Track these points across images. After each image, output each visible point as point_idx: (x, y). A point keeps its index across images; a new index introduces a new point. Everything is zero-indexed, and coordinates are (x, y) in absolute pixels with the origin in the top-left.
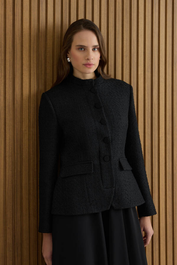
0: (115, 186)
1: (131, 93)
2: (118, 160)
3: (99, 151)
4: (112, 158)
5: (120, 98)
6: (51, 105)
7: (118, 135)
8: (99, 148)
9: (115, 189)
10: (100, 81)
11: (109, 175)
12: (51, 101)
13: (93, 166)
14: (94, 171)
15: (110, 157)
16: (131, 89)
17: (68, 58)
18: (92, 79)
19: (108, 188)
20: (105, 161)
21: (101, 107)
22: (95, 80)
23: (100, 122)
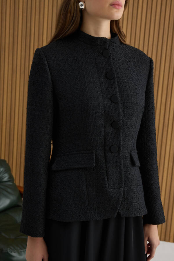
0: (124, 186)
1: (150, 68)
2: (128, 152)
3: (105, 139)
4: (122, 148)
5: (138, 71)
6: (47, 64)
7: (131, 119)
8: (105, 134)
9: (124, 191)
10: (116, 44)
11: (117, 171)
12: (47, 60)
13: (96, 157)
14: (96, 164)
15: (119, 147)
16: (151, 63)
17: (80, 2)
18: (106, 38)
19: (114, 188)
20: (112, 152)
21: (114, 78)
22: (110, 40)
23: (110, 99)
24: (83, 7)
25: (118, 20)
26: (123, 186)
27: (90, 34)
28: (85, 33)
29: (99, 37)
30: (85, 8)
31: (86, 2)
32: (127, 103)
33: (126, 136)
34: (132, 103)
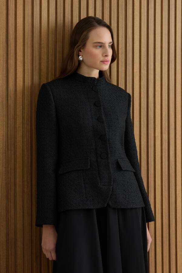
1: (129, 101)
2: (116, 160)
3: (96, 149)
4: (109, 155)
6: (51, 95)
8: (95, 145)
11: (107, 173)
13: (90, 162)
14: (90, 167)
15: (107, 154)
16: (129, 97)
17: (80, 56)
18: (95, 78)
19: (105, 186)
20: (102, 159)
21: (100, 105)
22: (97, 79)
23: (98, 120)
24: (81, 59)
25: (105, 71)
26: (112, 184)
27: (83, 75)
28: (79, 74)
29: (91, 76)
30: (83, 60)
31: (83, 56)
32: (111, 122)
33: (112, 147)
34: (114, 123)
